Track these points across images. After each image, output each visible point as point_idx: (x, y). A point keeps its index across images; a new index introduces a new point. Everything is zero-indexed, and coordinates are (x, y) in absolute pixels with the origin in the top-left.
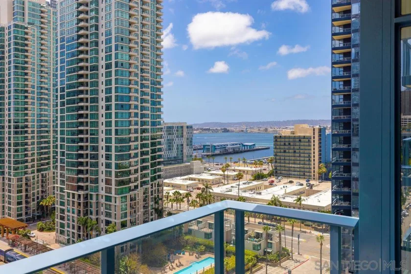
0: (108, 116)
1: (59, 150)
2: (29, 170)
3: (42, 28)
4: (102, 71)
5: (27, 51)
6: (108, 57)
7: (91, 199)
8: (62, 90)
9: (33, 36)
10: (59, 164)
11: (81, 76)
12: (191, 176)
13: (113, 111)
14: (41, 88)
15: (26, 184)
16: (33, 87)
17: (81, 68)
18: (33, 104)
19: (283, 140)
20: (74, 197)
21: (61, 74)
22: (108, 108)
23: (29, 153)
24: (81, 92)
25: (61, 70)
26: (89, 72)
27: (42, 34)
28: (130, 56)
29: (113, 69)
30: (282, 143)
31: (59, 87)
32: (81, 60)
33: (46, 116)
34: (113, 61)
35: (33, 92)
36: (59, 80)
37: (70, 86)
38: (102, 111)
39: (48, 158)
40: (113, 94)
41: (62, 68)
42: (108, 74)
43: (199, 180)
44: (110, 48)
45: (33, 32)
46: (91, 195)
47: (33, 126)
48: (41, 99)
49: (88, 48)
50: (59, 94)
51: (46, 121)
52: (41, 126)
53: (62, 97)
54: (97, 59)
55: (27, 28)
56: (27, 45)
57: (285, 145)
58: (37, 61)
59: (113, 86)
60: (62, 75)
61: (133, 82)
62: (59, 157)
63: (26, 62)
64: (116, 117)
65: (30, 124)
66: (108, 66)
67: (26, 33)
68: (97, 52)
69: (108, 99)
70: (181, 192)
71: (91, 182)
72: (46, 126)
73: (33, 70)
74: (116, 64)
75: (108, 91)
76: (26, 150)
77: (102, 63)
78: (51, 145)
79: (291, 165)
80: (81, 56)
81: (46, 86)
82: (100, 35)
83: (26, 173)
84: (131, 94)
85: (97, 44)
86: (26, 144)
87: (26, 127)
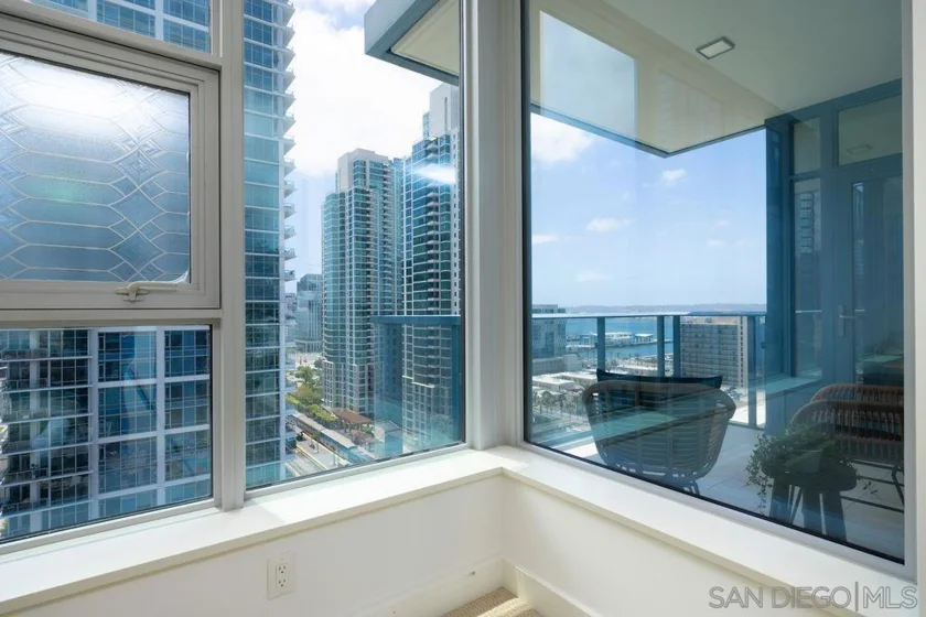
4: (455, 240)
5: (369, 219)
7: (444, 394)
8: (409, 264)
9: (376, 201)
11: (430, 247)
12: (564, 374)
14: (385, 262)
15: (369, 374)
16: (375, 260)
17: (430, 238)
18: (376, 281)
19: (694, 330)
20: (422, 391)
21: (408, 245)
23: (372, 338)
24: (431, 266)
25: (408, 240)
26: (439, 242)
27: (385, 198)
30: (693, 335)
31: (405, 260)
32: (430, 228)
33: (390, 295)
35: (375, 267)
36: (405, 251)
37: (417, 259)
38: (455, 289)
41: (408, 238)
43: (575, 379)
45: (376, 196)
46: (443, 390)
47: (376, 307)
48: (385, 275)
49: (439, 214)
50: (405, 268)
51: (390, 301)
52: (385, 307)
53: (409, 272)
54: (448, 227)
56: (368, 212)
57: (697, 336)
58: (379, 231)
60: (409, 247)
63: (368, 232)
65: (372, 304)
67: (368, 199)
68: (449, 217)
70: (553, 393)
71: (443, 375)
72: (390, 307)
73: (376, 241)
76: (369, 334)
77: (455, 230)
79: (706, 366)
80: (431, 223)
81: (389, 260)
83: (369, 361)
85: (448, 208)
87: (369, 307)
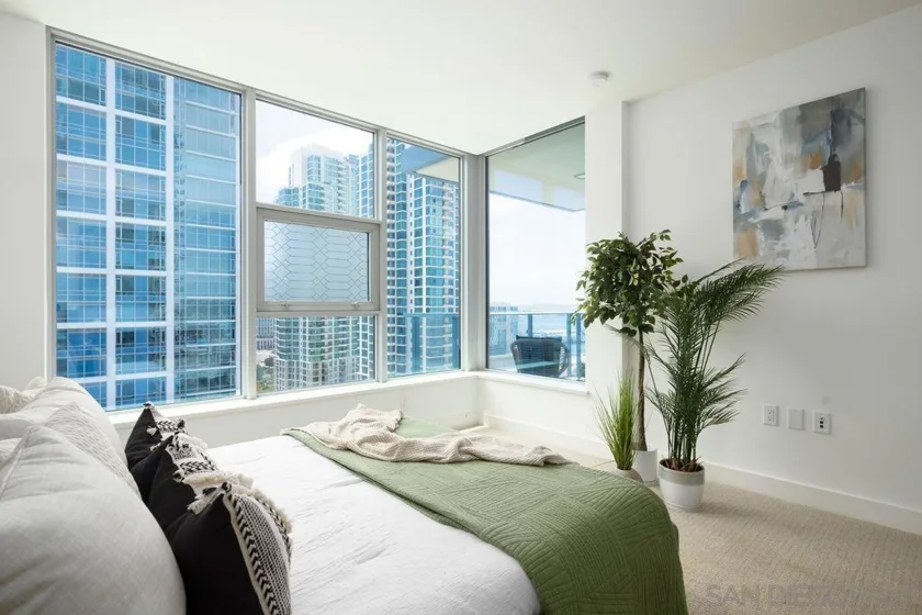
0: (418, 292)
1: (361, 332)
2: (326, 355)
3: (339, 188)
4: (411, 239)
6: (418, 223)
9: (330, 197)
10: (361, 348)
13: (424, 287)
15: (323, 371)
22: (418, 282)
23: (326, 335)
26: (395, 240)
27: (340, 195)
28: (443, 221)
29: (424, 236)
34: (424, 227)
38: (411, 287)
39: (347, 342)
40: (424, 267)
42: (418, 243)
44: (421, 211)
45: (330, 193)
49: (395, 212)
54: (405, 225)
55: (323, 189)
59: (424, 257)
61: (447, 252)
62: (361, 340)
64: (428, 293)
66: (418, 233)
67: (322, 195)
68: (405, 217)
69: (418, 272)
74: (428, 229)
75: (418, 262)
76: (322, 331)
77: (411, 229)
78: (351, 326)
82: (408, 196)
83: (322, 358)
84: (445, 267)
85: (404, 207)
86: (323, 344)
